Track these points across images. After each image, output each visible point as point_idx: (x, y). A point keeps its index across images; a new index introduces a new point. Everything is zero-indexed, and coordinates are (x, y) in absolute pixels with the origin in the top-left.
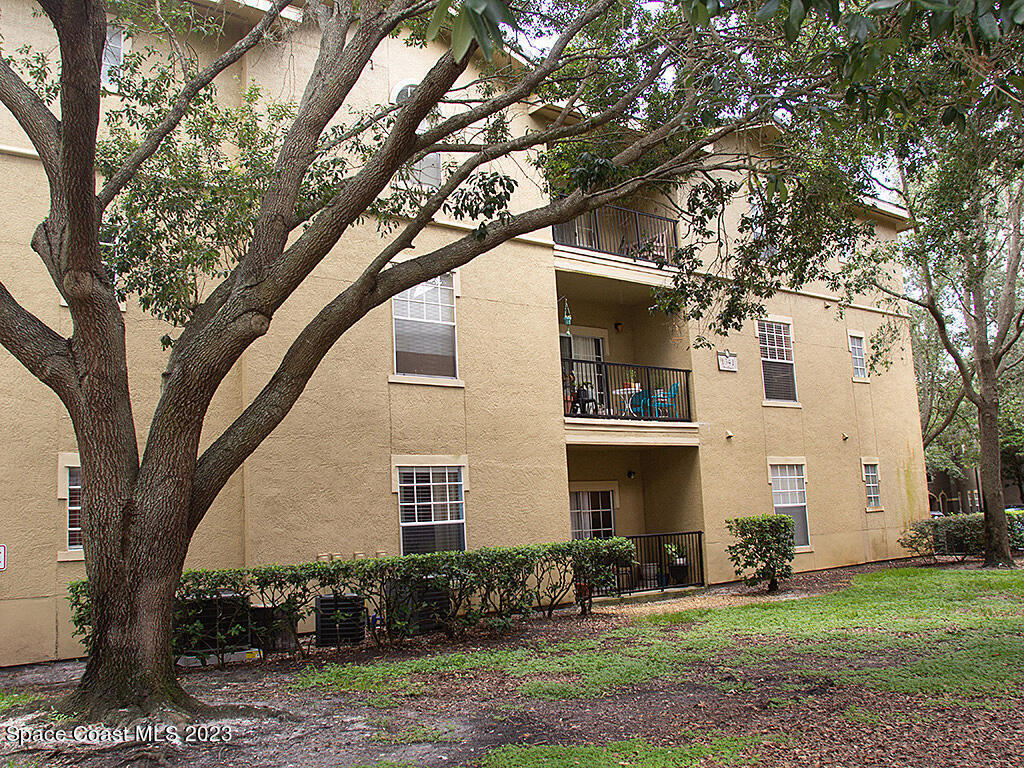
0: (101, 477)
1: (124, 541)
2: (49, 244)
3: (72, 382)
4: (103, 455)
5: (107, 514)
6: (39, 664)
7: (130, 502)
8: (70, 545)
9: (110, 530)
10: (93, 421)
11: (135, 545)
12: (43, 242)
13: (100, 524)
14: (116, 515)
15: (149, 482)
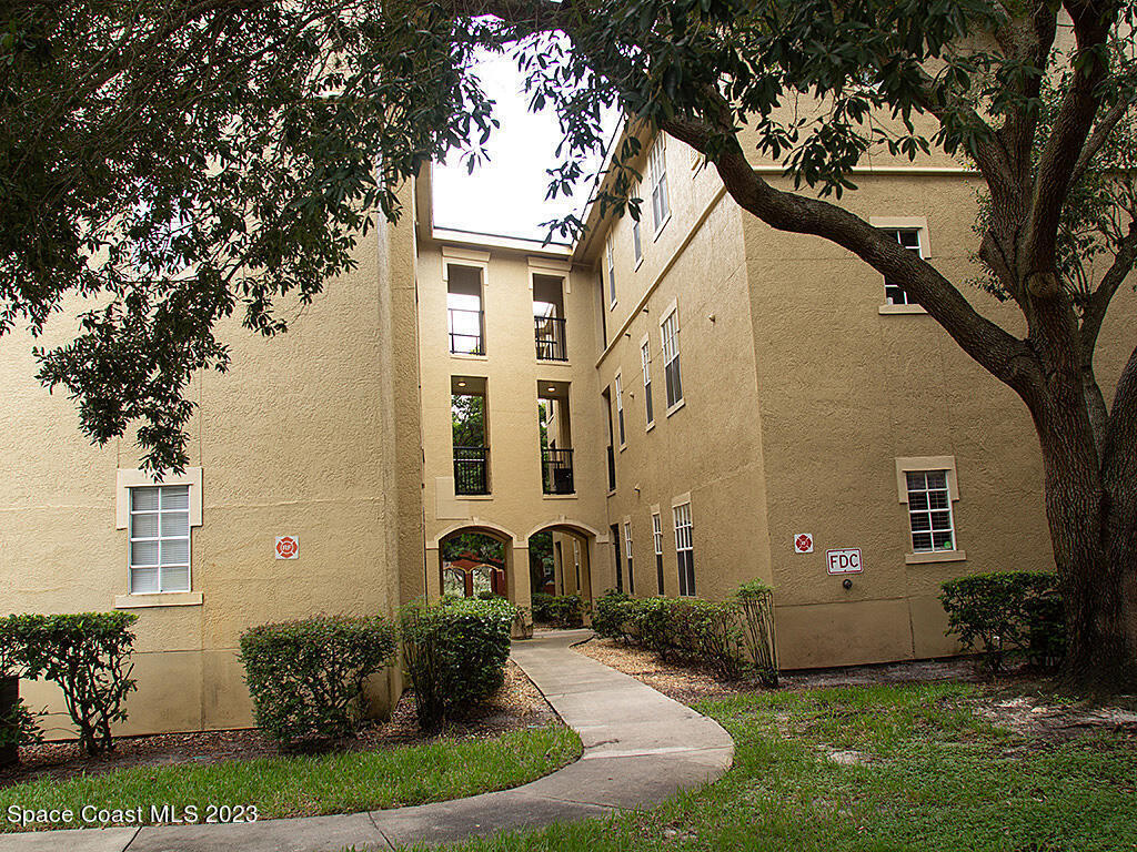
0: (1074, 469)
1: (1104, 533)
2: (1000, 250)
3: (1038, 380)
4: (1074, 449)
5: (1084, 506)
6: (899, 663)
7: (1106, 495)
8: (915, 547)
9: (1088, 521)
10: (1062, 416)
11: (1115, 536)
12: (992, 249)
13: (1077, 516)
14: (1094, 506)
15: (1120, 473)
